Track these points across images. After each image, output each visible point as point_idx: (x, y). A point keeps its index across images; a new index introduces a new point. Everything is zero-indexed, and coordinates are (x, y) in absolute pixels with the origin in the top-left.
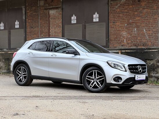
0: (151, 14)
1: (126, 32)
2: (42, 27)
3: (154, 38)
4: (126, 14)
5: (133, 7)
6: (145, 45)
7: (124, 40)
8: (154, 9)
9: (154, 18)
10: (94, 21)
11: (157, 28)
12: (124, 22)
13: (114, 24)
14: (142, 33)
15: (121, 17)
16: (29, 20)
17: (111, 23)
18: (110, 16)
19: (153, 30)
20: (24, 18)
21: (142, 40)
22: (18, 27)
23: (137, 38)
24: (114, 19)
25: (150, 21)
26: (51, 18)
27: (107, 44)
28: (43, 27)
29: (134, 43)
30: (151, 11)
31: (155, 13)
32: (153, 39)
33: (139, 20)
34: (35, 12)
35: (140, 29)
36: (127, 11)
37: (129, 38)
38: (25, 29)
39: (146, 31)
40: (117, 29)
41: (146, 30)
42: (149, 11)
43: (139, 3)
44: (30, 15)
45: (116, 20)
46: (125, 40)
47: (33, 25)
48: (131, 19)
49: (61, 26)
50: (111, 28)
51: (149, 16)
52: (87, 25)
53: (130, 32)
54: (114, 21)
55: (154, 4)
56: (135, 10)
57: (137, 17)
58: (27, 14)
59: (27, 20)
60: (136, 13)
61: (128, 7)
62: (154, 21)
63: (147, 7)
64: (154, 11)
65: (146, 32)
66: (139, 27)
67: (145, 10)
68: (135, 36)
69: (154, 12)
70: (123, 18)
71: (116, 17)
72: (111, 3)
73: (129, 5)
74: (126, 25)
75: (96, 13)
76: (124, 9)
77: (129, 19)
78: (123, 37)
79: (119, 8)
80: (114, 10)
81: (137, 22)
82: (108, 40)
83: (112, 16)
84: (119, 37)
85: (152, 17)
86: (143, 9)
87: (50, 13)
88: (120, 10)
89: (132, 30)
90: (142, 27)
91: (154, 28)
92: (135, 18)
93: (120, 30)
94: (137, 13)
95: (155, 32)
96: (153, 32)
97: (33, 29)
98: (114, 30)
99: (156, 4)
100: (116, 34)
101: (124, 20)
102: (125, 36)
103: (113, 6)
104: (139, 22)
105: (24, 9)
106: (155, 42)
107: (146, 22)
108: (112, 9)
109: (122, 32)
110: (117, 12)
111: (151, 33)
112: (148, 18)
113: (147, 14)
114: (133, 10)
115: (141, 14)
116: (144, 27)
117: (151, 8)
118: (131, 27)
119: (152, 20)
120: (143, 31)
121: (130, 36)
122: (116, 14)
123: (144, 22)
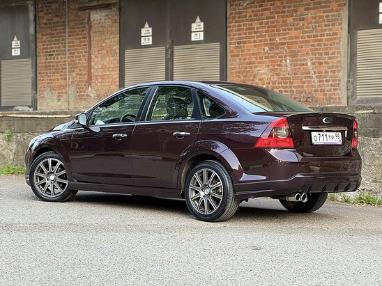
0: (324, 21)
1: (268, 66)
2: (74, 53)
3: (331, 83)
4: (268, 23)
5: (282, 3)
6: (310, 100)
8: (332, 11)
9: (331, 33)
10: (193, 39)
11: (337, 57)
12: (261, 41)
13: (240, 47)
14: (304, 69)
15: (256, 30)
16: (42, 35)
17: (230, 44)
18: (230, 27)
19: (327, 63)
20: (32, 31)
21: (303, 87)
22: (19, 54)
23: (291, 83)
24: (240, 34)
25: (322, 40)
26: (93, 30)
28: (76, 54)
30: (325, 14)
31: (333, 20)
32: (328, 85)
33: (296, 37)
34: (57, 16)
35: (298, 60)
36: (269, 15)
37: (274, 83)
38: (34, 58)
39: (314, 66)
40: (245, 59)
41: (313, 64)
42: (319, 15)
44: (45, 24)
45: (243, 38)
47: (52, 48)
48: (279, 35)
49: (118, 51)
50: (232, 56)
51: (319, 26)
52: (176, 48)
53: (276, 67)
54: (240, 39)
56: (288, 11)
57: (291, 29)
58: (38, 22)
59: (39, 36)
60: (290, 20)
61: (271, 5)
62: (331, 39)
63: (315, 4)
64: (332, 14)
65: (313, 68)
66: (296, 56)
67: (310, 14)
68: (287, 78)
69: (331, 18)
70: (261, 32)
71: (243, 30)
74: (267, 48)
75: (198, 20)
76: (262, 10)
77: (275, 35)
78: (260, 80)
79: (251, 7)
80: (240, 13)
81: (292, 43)
83: (235, 26)
84: (251, 78)
85: (325, 30)
86: (306, 9)
87: (92, 20)
88: (253, 12)
89: (281, 61)
90: (303, 55)
91: (330, 58)
92: (288, 33)
93: (254, 63)
95: (333, 67)
96: (329, 68)
97: (54, 58)
98: (238, 61)
100: (244, 72)
101: (262, 36)
102: (264, 76)
103: (237, 3)
104: (296, 43)
105: (31, 8)
106: (333, 92)
107: (312, 43)
108: (234, 9)
109: (257, 66)
110: (245, 16)
111: (324, 71)
112: (316, 31)
113: (315, 23)
114: (284, 12)
115: (301, 23)
116: (307, 54)
117: (325, 7)
118: (279, 53)
119: (326, 37)
120: (307, 64)
121: (275, 78)
122: (243, 21)
123: (309, 42)
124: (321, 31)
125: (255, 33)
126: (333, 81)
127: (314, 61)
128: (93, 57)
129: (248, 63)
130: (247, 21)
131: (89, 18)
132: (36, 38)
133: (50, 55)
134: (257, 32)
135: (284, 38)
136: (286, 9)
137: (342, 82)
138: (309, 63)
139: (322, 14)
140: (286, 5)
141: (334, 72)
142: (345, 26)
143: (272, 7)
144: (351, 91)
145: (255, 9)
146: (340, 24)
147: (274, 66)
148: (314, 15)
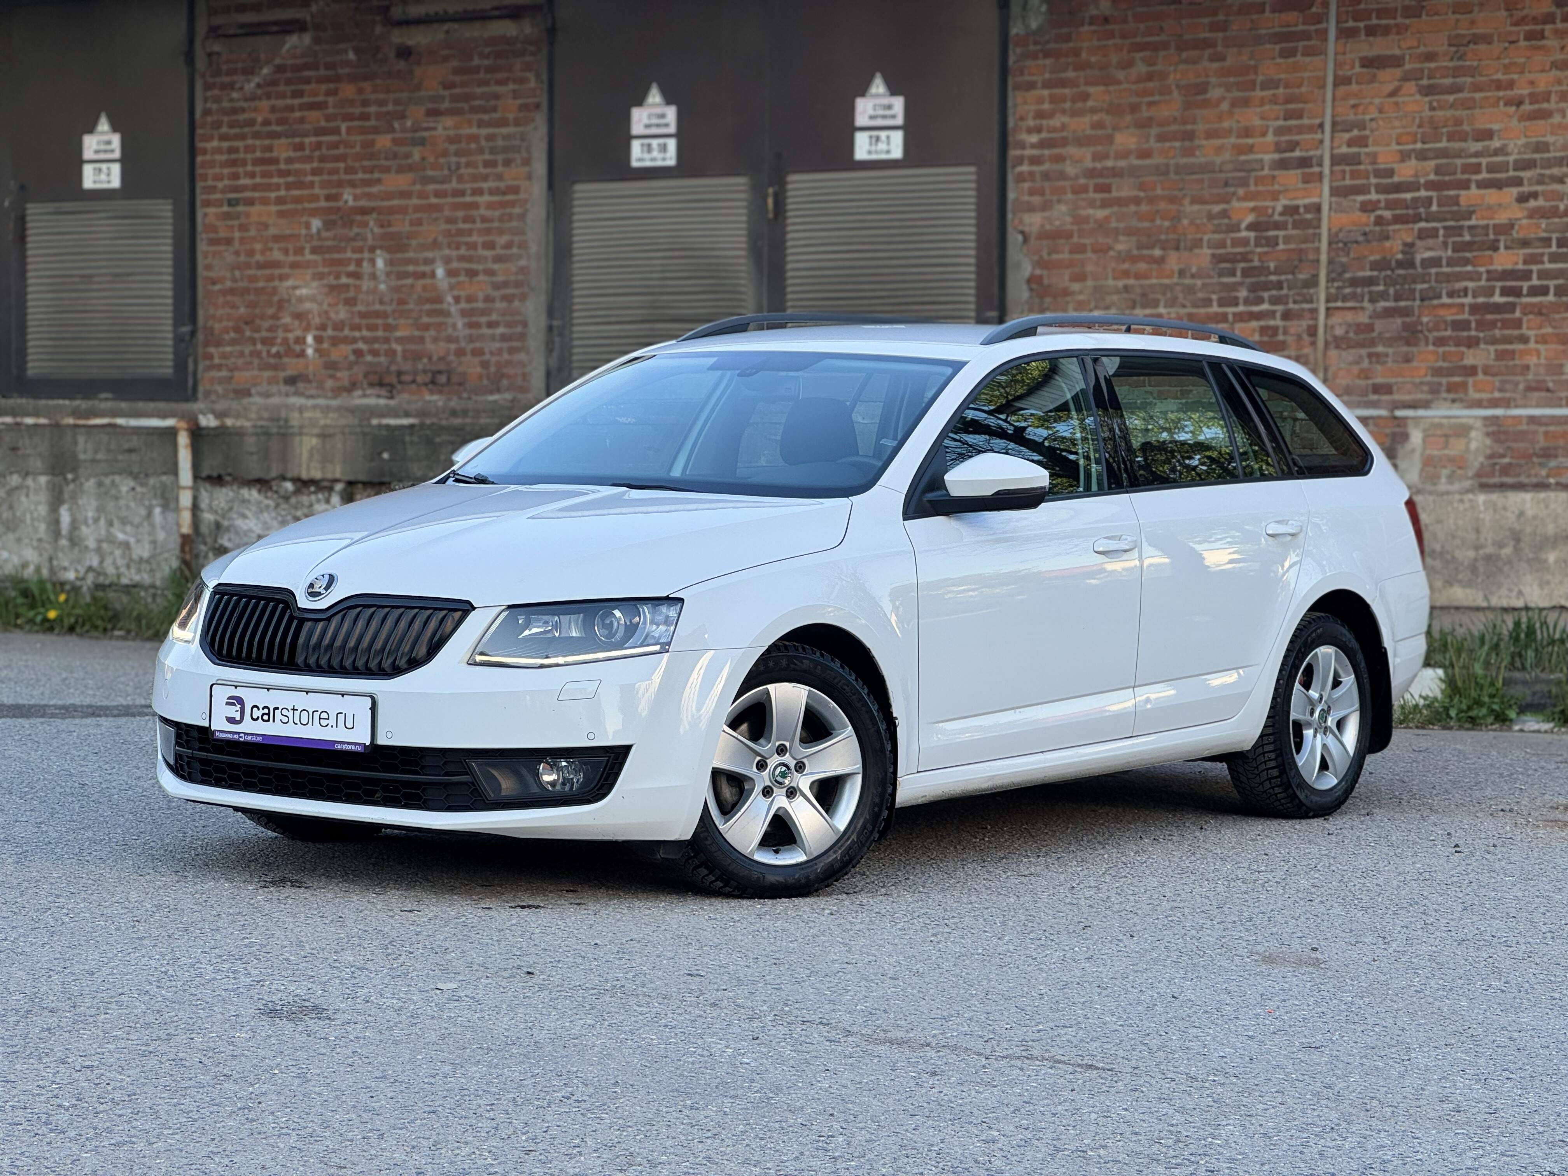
0: (481, 151)
1: (320, 276)
3: (501, 330)
4: (319, 145)
5: (360, 91)
6: (443, 379)
7: (301, 341)
8: (503, 123)
9: (502, 185)
10: (88, 184)
11: (520, 257)
12: (298, 200)
13: (237, 216)
14: (425, 288)
15: (283, 166)
17: (207, 204)
18: (204, 152)
19: (491, 273)
21: (422, 340)
23: (388, 328)
24: (235, 176)
25: (475, 206)
27: (180, 365)
29: (370, 364)
30: (484, 132)
31: (505, 150)
32: (493, 338)
33: (405, 195)
35: (409, 261)
36: (323, 123)
37: (339, 326)
39: (453, 280)
40: (251, 253)
41: (450, 273)
42: (467, 131)
43: (401, 65)
45: (244, 188)
46: (310, 339)
48: (352, 184)
50: (212, 242)
51: (468, 165)
52: (32, 209)
53: (344, 280)
54: (236, 189)
55: (500, 83)
56: (379, 116)
57: (387, 170)
60: (384, 141)
61: (328, 93)
62: (503, 205)
63: (454, 99)
64: (505, 131)
65: (452, 287)
66: (402, 248)
67: (444, 127)
68: (377, 314)
69: (500, 143)
70: (298, 172)
71: (244, 163)
72: (210, 55)
73: (337, 79)
74: (316, 224)
75: (104, 125)
76: (302, 107)
77: (340, 184)
78: (298, 316)
79: (269, 96)
80: (235, 111)
81: (392, 211)
82: (193, 333)
83: (219, 151)
84: (270, 311)
85: (485, 178)
86: (430, 113)
88: (273, 109)
89: (359, 262)
90: (423, 247)
91: (498, 259)
92: (379, 181)
93: (277, 265)
94: (388, 144)
95: (505, 284)
96: (496, 286)
98: (230, 258)
99: (515, 81)
100: (246, 291)
101: (300, 185)
102: (308, 305)
103: (226, 79)
104: (403, 210)
106: (506, 356)
107: (447, 213)
108: (217, 100)
109: (288, 276)
110: (251, 123)
111: (481, 295)
112: (460, 179)
113: (457, 154)
114: (364, 117)
115: (417, 154)
116: (435, 245)
117: (485, 111)
118: (354, 239)
119: (486, 198)
120: (433, 275)
121: (342, 313)
122: (243, 137)
123: (437, 208)
124: (475, 178)
125: (282, 174)
126: (508, 325)
127: (455, 265)
129: (260, 266)
130: (256, 135)
134: (288, 173)
135: (369, 196)
136: (373, 109)
137: (532, 330)
138: (440, 272)
139: (474, 130)
140: (373, 97)
141: (508, 299)
142: (540, 167)
143: (331, 100)
144: (555, 354)
145: (280, 103)
146: (527, 162)
147: (338, 277)
148: (452, 133)
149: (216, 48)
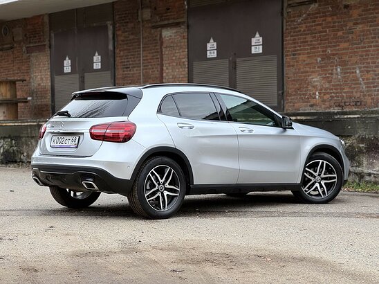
0: (371, 34)
1: (320, 75)
2: (148, 66)
3: (378, 88)
4: (320, 36)
5: (333, 19)
6: (359, 104)
7: (315, 94)
9: (378, 44)
10: (253, 52)
12: (314, 53)
13: (296, 59)
14: (353, 77)
15: (309, 43)
16: (120, 51)
17: (287, 55)
18: (286, 40)
19: (375, 71)
20: (111, 47)
21: (352, 92)
22: (100, 67)
23: (341, 89)
24: (295, 47)
25: (369, 51)
26: (164, 45)
27: (279, 103)
28: (150, 66)
29: (336, 100)
30: (371, 28)
32: (375, 91)
33: (347, 49)
34: (132, 34)
35: (348, 69)
36: (321, 30)
37: (326, 89)
38: (113, 70)
39: (362, 74)
41: (361, 72)
42: (366, 28)
43: (346, 10)
44: (123, 41)
45: (298, 50)
46: (317, 93)
47: (128, 61)
48: (330, 47)
49: (186, 63)
50: (288, 66)
51: (367, 39)
53: (328, 75)
54: (296, 51)
55: (377, 13)
56: (338, 26)
57: (341, 42)
58: (116, 39)
59: (117, 51)
60: (340, 33)
61: (323, 21)
63: (362, 19)
65: (362, 76)
66: (345, 65)
67: (359, 28)
68: (338, 85)
69: (377, 31)
70: (314, 45)
71: (298, 43)
72: (288, 13)
73: (326, 16)
74: (319, 59)
75: (257, 35)
76: (315, 25)
77: (326, 47)
78: (314, 87)
79: (305, 23)
80: (295, 28)
81: (342, 54)
82: (283, 93)
83: (290, 40)
84: (305, 86)
85: (372, 42)
86: (354, 24)
87: (163, 36)
88: (306, 27)
89: (332, 70)
90: (352, 64)
91: (377, 67)
92: (339, 45)
93: (307, 72)
96: (376, 75)
97: (130, 71)
98: (294, 70)
100: (298, 80)
101: (314, 48)
102: (316, 83)
103: (292, 19)
104: (346, 54)
105: (110, 28)
107: (360, 53)
108: (290, 25)
109: (311, 75)
110: (300, 31)
111: (371, 78)
112: (364, 43)
113: (363, 35)
114: (334, 27)
115: (350, 36)
116: (356, 63)
117: (372, 22)
118: (331, 63)
119: (373, 48)
120: (356, 72)
121: (327, 85)
122: (297, 35)
123: (357, 52)
124: (369, 42)
125: (308, 45)
127: (363, 69)
128: (164, 68)
129: (302, 73)
130: (301, 35)
131: (161, 35)
132: (114, 53)
133: (127, 68)
135: (336, 50)
136: (337, 24)
139: (368, 28)
140: (337, 20)
145: (308, 25)
147: (326, 74)
148: (361, 29)
149: (290, 10)
